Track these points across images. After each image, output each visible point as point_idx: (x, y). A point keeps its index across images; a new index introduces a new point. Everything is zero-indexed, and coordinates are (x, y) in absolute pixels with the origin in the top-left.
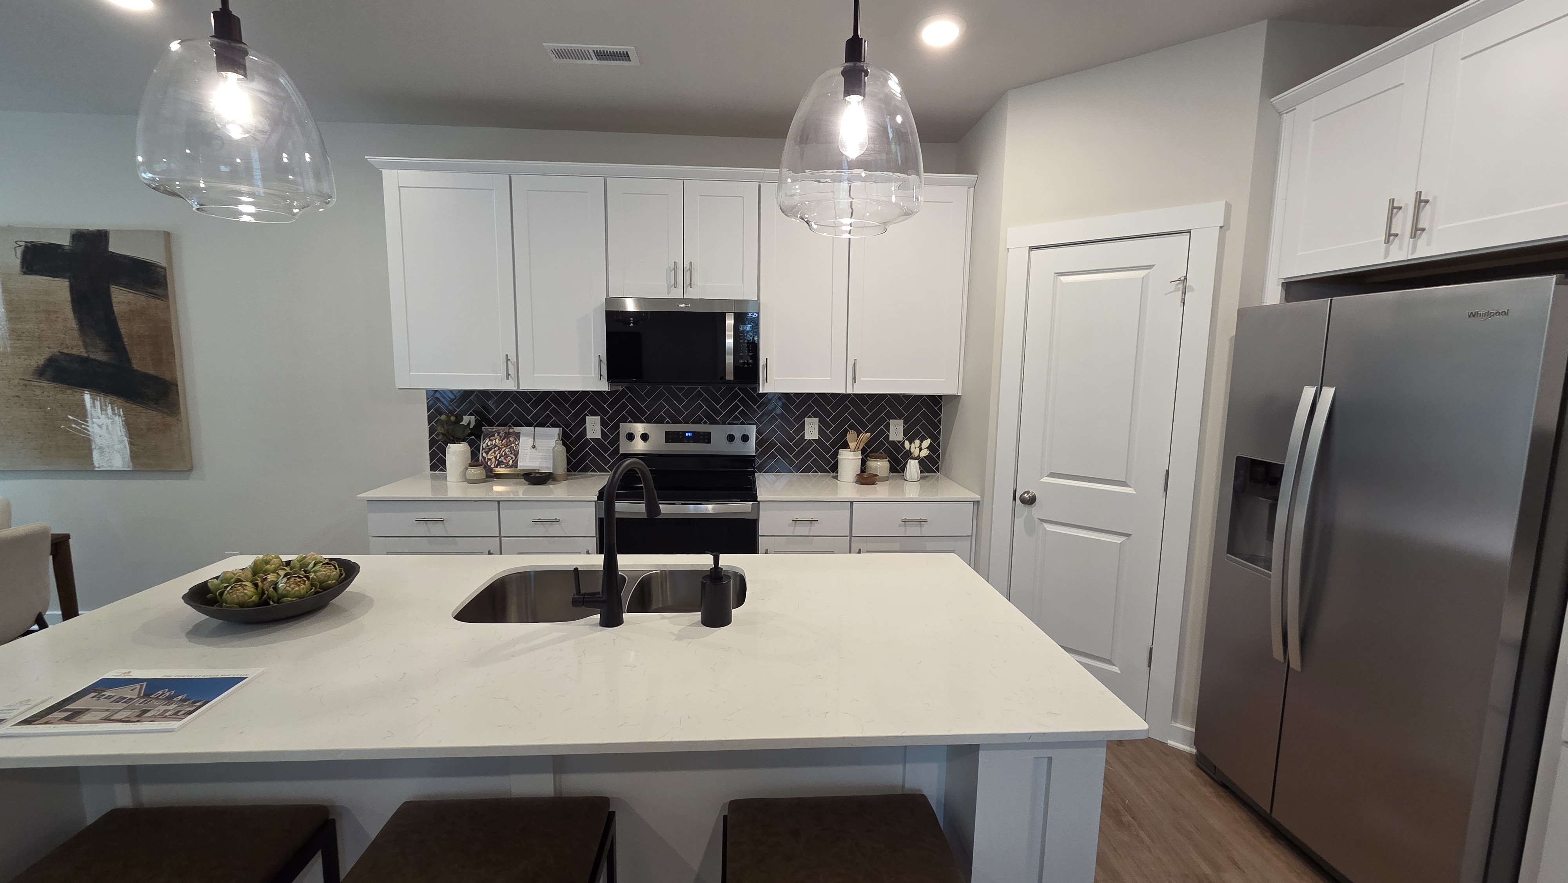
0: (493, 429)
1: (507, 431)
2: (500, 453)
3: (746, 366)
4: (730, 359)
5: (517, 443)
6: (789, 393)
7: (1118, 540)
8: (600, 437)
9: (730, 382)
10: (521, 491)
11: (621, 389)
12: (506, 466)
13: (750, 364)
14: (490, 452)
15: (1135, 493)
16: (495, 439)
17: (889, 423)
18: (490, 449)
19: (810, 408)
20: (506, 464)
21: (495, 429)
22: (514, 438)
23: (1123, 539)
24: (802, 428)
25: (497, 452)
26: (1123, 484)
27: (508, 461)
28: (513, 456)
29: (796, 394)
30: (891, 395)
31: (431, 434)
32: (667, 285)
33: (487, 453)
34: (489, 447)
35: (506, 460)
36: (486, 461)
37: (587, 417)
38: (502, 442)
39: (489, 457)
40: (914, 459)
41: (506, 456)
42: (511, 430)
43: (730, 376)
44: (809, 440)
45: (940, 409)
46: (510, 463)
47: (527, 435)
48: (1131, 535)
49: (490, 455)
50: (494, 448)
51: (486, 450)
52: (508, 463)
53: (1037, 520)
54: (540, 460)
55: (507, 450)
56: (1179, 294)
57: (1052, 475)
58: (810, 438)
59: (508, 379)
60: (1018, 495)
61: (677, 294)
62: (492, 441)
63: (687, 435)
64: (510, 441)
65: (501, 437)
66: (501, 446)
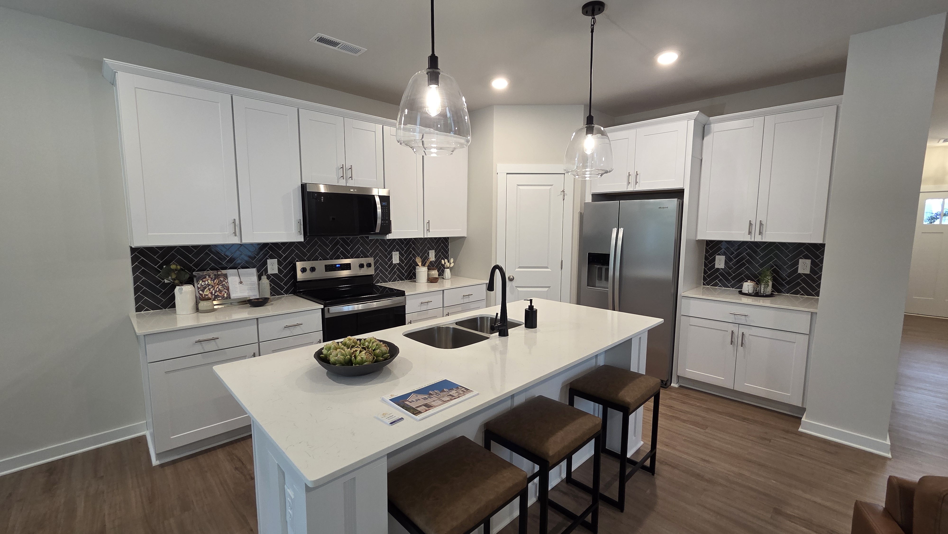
0: (204, 273)
1: (216, 273)
2: (214, 290)
3: (385, 224)
4: (379, 221)
5: (226, 281)
6: (401, 239)
7: (546, 289)
8: (277, 272)
9: (377, 234)
10: (245, 313)
12: (222, 298)
13: (387, 223)
14: (206, 290)
15: (551, 270)
16: (208, 280)
17: (429, 252)
18: (205, 288)
19: (395, 247)
20: (222, 297)
21: (205, 273)
22: (223, 278)
23: (547, 289)
24: (391, 258)
25: (211, 290)
26: (547, 268)
27: (223, 294)
28: (226, 291)
29: (404, 239)
30: (443, 238)
31: (135, 282)
32: (337, 177)
33: (203, 291)
34: (203, 287)
35: (222, 294)
36: (203, 296)
37: (268, 260)
38: (214, 281)
40: (448, 268)
41: (220, 291)
42: (219, 273)
43: (378, 230)
45: (448, 244)
46: (225, 295)
47: (234, 275)
48: (550, 287)
49: (206, 292)
50: (208, 287)
51: (202, 289)
52: (223, 296)
53: (515, 287)
54: (248, 291)
55: (220, 287)
56: (562, 196)
57: (520, 267)
58: (395, 263)
59: (232, 236)
60: (507, 277)
61: (342, 183)
62: (205, 282)
63: (337, 266)
64: (220, 280)
65: (212, 278)
66: (213, 285)
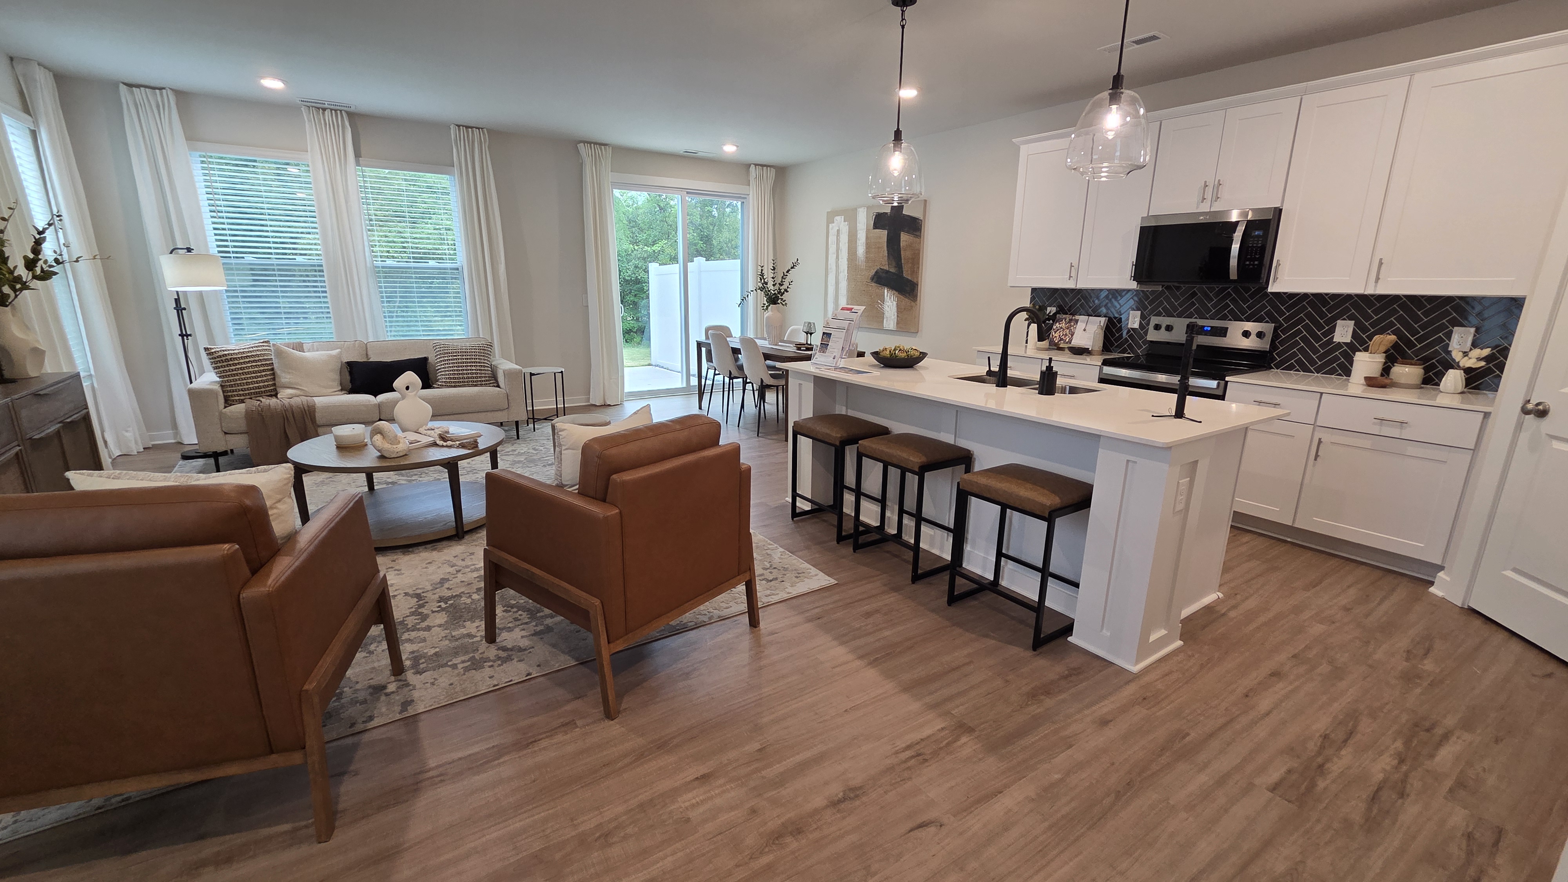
1: (1072, 318)
2: (1063, 333)
3: (1251, 267)
4: (1233, 262)
5: (1075, 326)
8: (1138, 327)
9: (1234, 281)
10: (1066, 357)
11: (1161, 289)
12: (1064, 342)
13: (1256, 265)
14: (1057, 332)
16: (1063, 323)
17: (1451, 332)
18: (1058, 330)
19: (1347, 310)
21: (1065, 316)
22: (1075, 323)
24: (1332, 330)
25: (1061, 332)
28: (1070, 336)
32: (1197, 201)
33: (1055, 332)
34: (1058, 328)
35: (1066, 338)
36: (1053, 337)
38: (1067, 325)
39: (1056, 335)
40: (1457, 369)
41: (1066, 335)
42: (1074, 318)
43: (1233, 274)
44: (1339, 342)
46: (1067, 340)
47: (1082, 322)
50: (1061, 329)
51: (1055, 330)
55: (1068, 331)
58: (1340, 341)
59: (1069, 279)
61: (1207, 209)
62: (1061, 324)
63: (1206, 328)
64: (1072, 325)
65: (1067, 322)
66: (1065, 328)
